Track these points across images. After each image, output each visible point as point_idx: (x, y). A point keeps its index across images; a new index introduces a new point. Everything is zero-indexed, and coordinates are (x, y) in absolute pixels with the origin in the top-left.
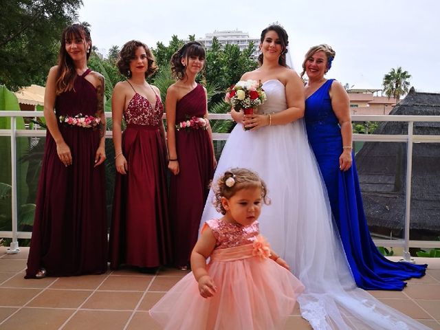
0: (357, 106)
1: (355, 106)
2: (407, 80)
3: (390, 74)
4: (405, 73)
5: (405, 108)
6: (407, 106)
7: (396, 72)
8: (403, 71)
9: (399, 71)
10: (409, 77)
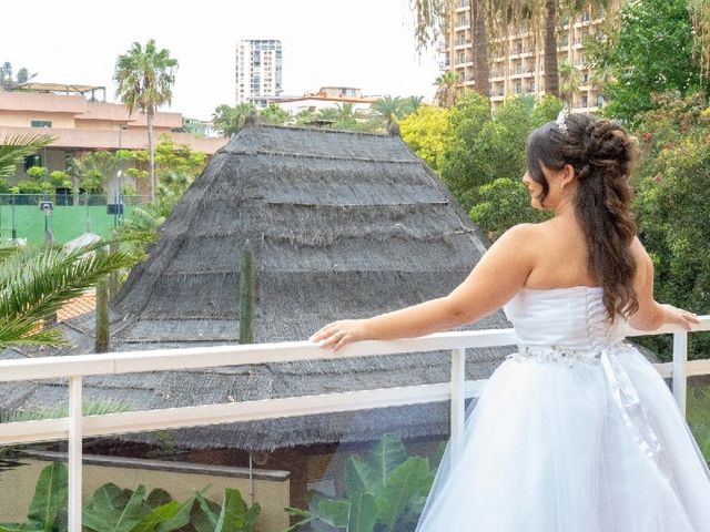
0: (49, 125)
1: (45, 124)
2: (168, 70)
3: (129, 55)
4: (164, 53)
5: (241, 159)
6: (244, 154)
7: (143, 51)
8: (158, 51)
9: (151, 49)
10: (172, 63)
